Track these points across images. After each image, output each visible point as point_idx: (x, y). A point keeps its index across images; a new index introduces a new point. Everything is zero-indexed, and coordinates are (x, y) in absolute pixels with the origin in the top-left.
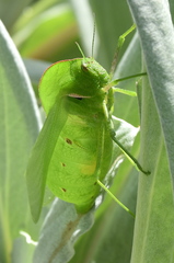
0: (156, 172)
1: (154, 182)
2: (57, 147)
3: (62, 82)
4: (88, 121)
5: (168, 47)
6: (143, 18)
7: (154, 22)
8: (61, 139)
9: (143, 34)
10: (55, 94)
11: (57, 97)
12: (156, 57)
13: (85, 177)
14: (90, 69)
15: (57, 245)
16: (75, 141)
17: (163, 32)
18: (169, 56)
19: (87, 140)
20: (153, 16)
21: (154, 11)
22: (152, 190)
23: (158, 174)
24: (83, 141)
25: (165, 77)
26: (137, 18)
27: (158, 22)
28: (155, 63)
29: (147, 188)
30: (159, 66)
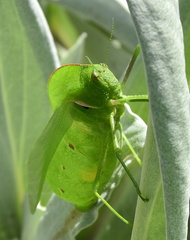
0: (155, 200)
1: (152, 210)
2: (60, 149)
3: (70, 87)
4: (94, 129)
5: (175, 86)
6: (151, 54)
7: (162, 59)
8: (64, 141)
9: (150, 71)
10: (62, 97)
11: (64, 101)
12: (161, 96)
13: (85, 183)
14: (101, 79)
15: (59, 230)
16: (78, 147)
17: (171, 69)
18: (175, 95)
19: (90, 148)
20: (162, 53)
21: (164, 48)
22: (150, 217)
23: (157, 202)
24: (86, 148)
25: (168, 118)
26: (145, 53)
27: (168, 59)
28: (159, 103)
29: (144, 214)
30: (163, 106)
